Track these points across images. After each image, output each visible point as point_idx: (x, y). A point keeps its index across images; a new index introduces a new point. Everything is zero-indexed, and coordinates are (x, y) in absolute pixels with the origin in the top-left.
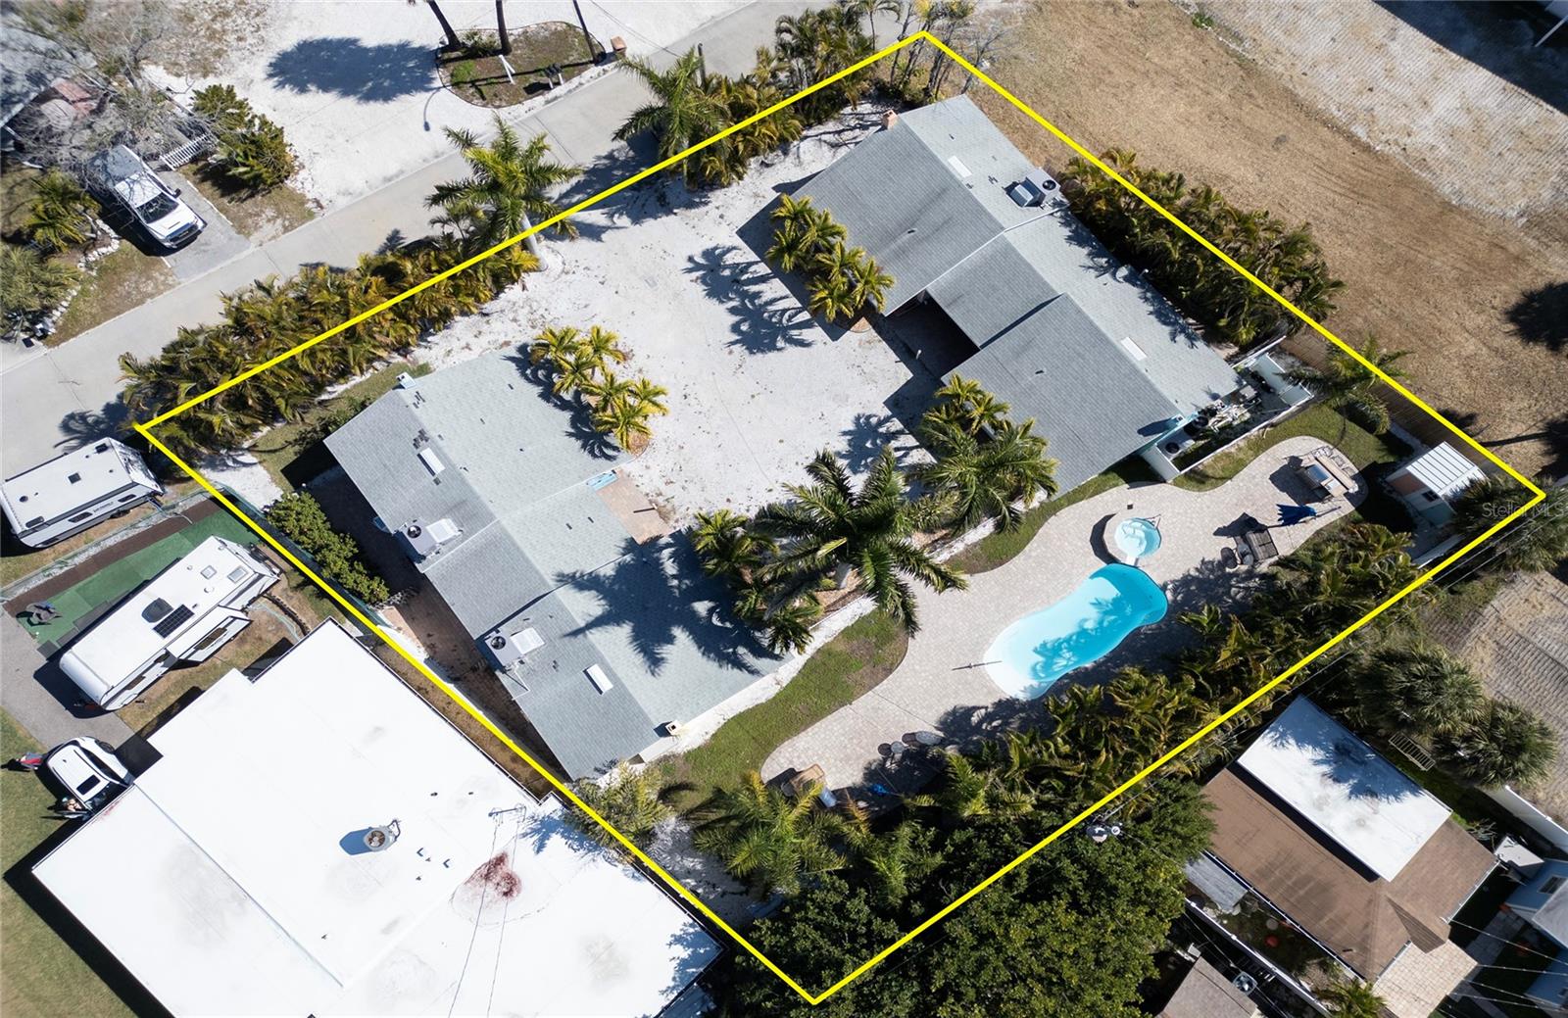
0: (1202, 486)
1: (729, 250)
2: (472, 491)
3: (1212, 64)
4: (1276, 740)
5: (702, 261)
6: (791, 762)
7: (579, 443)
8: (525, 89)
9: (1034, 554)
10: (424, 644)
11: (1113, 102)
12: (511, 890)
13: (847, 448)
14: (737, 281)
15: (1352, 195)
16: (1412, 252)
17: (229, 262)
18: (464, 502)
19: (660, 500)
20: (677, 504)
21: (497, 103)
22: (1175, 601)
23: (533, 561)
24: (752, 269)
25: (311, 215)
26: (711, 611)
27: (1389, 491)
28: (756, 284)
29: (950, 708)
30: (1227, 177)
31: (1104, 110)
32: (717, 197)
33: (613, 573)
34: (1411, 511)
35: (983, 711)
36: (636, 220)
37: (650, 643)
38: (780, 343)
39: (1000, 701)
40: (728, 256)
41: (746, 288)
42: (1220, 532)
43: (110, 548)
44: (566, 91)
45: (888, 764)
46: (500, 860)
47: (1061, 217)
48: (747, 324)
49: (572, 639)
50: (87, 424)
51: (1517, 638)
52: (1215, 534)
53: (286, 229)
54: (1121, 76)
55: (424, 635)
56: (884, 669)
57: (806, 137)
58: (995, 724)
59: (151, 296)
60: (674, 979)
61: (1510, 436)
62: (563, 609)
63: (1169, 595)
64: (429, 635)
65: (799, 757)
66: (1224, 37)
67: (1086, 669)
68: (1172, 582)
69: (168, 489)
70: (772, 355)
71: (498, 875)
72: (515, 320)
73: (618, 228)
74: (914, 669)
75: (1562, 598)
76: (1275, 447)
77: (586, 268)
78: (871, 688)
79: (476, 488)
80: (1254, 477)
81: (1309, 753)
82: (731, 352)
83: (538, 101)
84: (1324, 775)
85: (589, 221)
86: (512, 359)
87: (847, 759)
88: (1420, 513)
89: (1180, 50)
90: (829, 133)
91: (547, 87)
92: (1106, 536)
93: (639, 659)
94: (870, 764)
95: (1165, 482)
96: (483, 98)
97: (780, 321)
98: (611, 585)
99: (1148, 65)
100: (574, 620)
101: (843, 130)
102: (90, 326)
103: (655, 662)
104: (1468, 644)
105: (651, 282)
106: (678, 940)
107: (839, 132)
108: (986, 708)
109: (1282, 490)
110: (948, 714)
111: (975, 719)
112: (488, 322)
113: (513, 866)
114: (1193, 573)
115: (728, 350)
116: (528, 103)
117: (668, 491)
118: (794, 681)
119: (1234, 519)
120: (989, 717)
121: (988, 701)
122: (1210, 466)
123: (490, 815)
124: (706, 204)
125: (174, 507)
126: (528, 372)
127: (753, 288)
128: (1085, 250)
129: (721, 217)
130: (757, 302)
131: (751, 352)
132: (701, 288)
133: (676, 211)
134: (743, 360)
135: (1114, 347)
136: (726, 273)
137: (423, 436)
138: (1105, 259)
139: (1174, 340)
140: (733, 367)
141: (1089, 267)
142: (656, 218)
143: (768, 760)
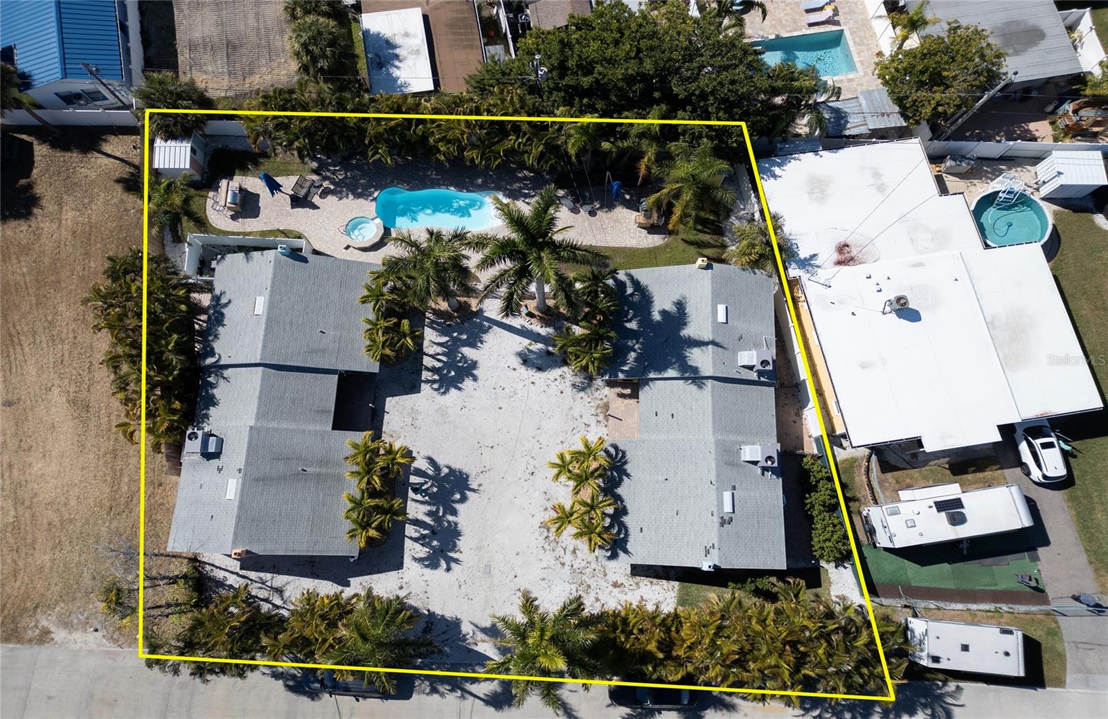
1: (420, 560)
2: (717, 466)
4: (406, 87)
5: (443, 564)
6: (646, 237)
7: (626, 467)
12: (844, 246)
13: (466, 379)
14: (433, 532)
18: (727, 464)
19: (601, 418)
20: (593, 409)
22: (376, 190)
24: (417, 535)
26: (630, 321)
28: (423, 522)
35: (527, 200)
36: (456, 624)
37: (678, 317)
38: (446, 471)
40: (422, 555)
41: (432, 523)
42: (315, 207)
45: (597, 206)
46: (839, 263)
48: (454, 498)
49: (721, 342)
51: (232, 76)
52: (319, 208)
54: (47, 516)
58: (527, 191)
62: (714, 362)
63: (376, 194)
65: (640, 237)
67: (455, 187)
68: (367, 200)
70: (456, 465)
71: (845, 255)
73: (476, 626)
79: (713, 465)
80: (265, 223)
82: (480, 485)
84: (401, 61)
87: (615, 221)
92: (376, 242)
94: (607, 212)
97: (431, 486)
103: (682, 305)
105: (488, 570)
113: (835, 256)
114: (351, 197)
115: (481, 488)
123: (830, 287)
127: (428, 520)
128: (215, 391)
129: (401, 588)
130: (434, 509)
131: (468, 476)
132: (462, 543)
133: (426, 612)
134: (477, 475)
135: (268, 313)
136: (435, 543)
137: (723, 522)
138: (209, 379)
139: (230, 302)
140: (487, 475)
141: (224, 378)
142: (443, 616)
143: (657, 245)
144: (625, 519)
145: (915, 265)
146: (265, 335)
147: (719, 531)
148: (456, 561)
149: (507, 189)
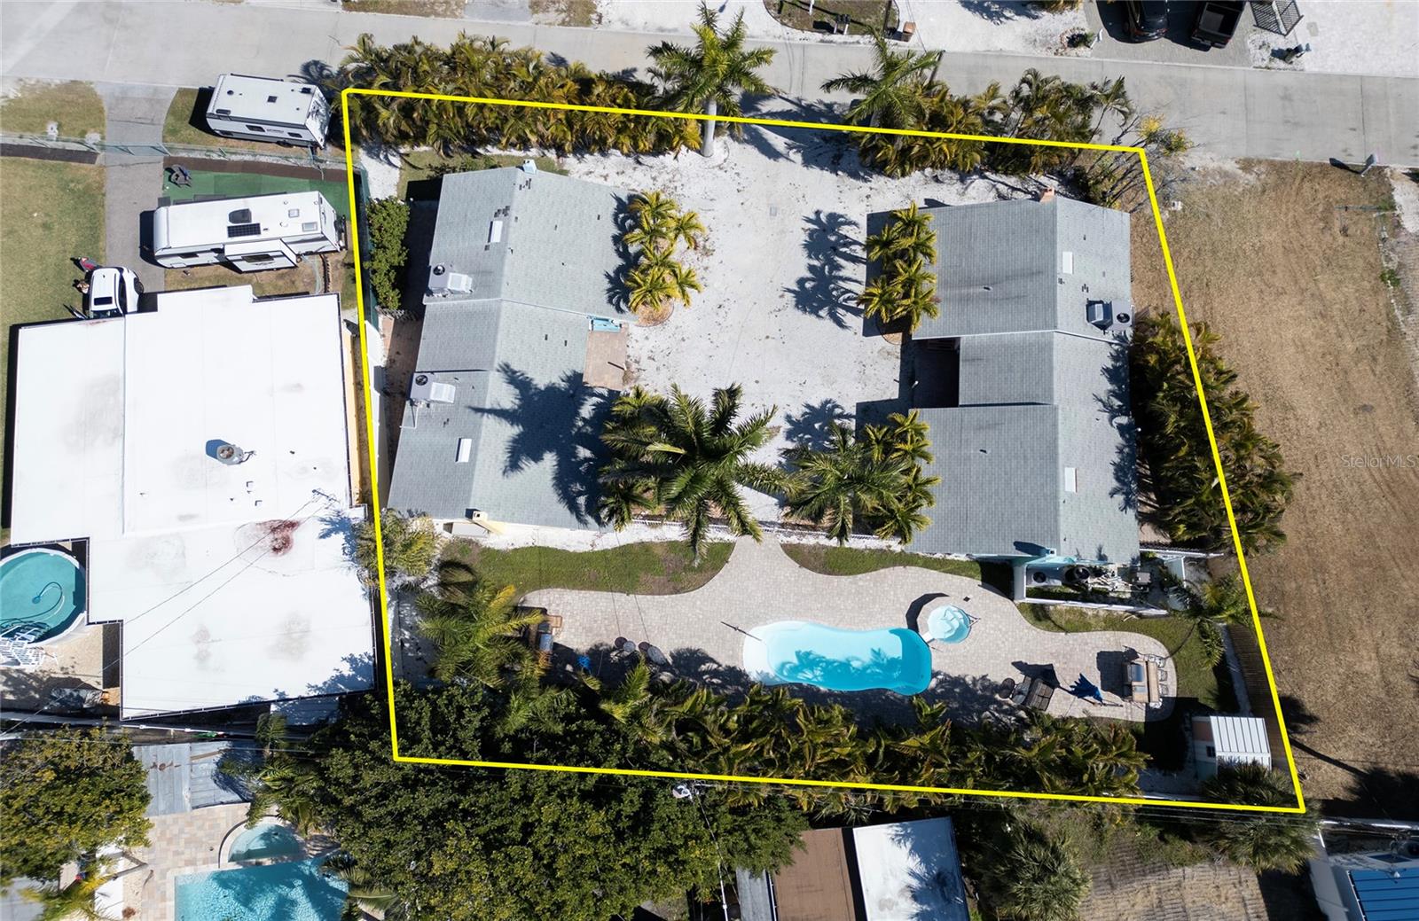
0: (1038, 622)
1: (850, 223)
2: (502, 269)
3: (1367, 316)
4: (897, 835)
5: (823, 218)
6: (550, 605)
7: (609, 286)
8: (815, 22)
9: (861, 583)
10: (389, 356)
11: (1255, 295)
12: (280, 549)
13: (799, 417)
14: (835, 250)
15: (1384, 487)
16: (1392, 563)
17: (506, 22)
18: (490, 273)
19: (634, 367)
20: (642, 376)
21: (786, 21)
22: (933, 690)
23: (498, 343)
24: (853, 247)
25: (588, 23)
26: (586, 460)
27: (1187, 729)
28: (847, 260)
29: (694, 646)
30: (1293, 408)
31: (1241, 296)
32: (878, 181)
33: (543, 388)
34: (1189, 754)
35: (715, 666)
36: (807, 162)
37: (522, 451)
38: (823, 313)
39: (734, 668)
40: (846, 227)
41: (836, 258)
42: (1019, 665)
43: (259, 163)
44: (842, 41)
45: (614, 653)
46: (292, 525)
47: (1117, 351)
48: (812, 284)
49: (473, 412)
50: (321, 74)
51: (1181, 909)
52: (1014, 664)
53: (563, 23)
54: (1279, 281)
55: (395, 350)
56: (674, 588)
57: (986, 177)
58: (715, 681)
59: (437, 15)
60: (325, 683)
61: (1331, 756)
62: (485, 387)
63: (933, 683)
64: (398, 353)
65: (558, 605)
66: (1397, 302)
67: (819, 690)
68: (945, 675)
69: (330, 148)
70: (809, 317)
71: (281, 535)
72: (654, 179)
73: (787, 159)
74: (695, 603)
75: (1249, 907)
76: (1126, 633)
77: (738, 174)
78: (652, 594)
79: (506, 269)
80: (1087, 644)
81: (914, 863)
82: (782, 296)
83: (818, 36)
84: (909, 887)
85: (771, 142)
86: (618, 199)
87: (590, 630)
88: (1195, 761)
89: (1349, 289)
90: (1006, 185)
91: (831, 30)
92: (925, 606)
93: (503, 457)
94: (602, 645)
95: (1012, 600)
96: (779, 12)
97: (839, 297)
98: (534, 394)
99: (1312, 285)
100: (484, 400)
101: (1019, 190)
102: (382, 11)
103: (514, 465)
104: (1135, 885)
105: (773, 212)
106: (352, 660)
107: (1014, 189)
108: (720, 665)
109: (1099, 669)
110: (689, 650)
111: (703, 667)
112: (635, 169)
113: (296, 536)
114: (969, 680)
115: (781, 293)
116: (808, 34)
117: (645, 363)
118: (605, 552)
119: (1039, 663)
120: (715, 673)
121: (725, 661)
122: (1060, 613)
123: (314, 491)
124: (866, 181)
125: (321, 161)
126: (621, 216)
127: (841, 261)
128: (1110, 387)
129: (868, 197)
130: (834, 273)
131: (797, 306)
132: (804, 237)
133: (840, 173)
134: (785, 308)
135: (1057, 468)
136: (833, 238)
137: (506, 211)
138: (1120, 403)
139: (1112, 494)
140: (774, 307)
141: (1101, 400)
142: (822, 169)
143: (536, 592)
144: (616, 232)
145: (191, 517)
146: (1056, 439)
147: (512, 202)
148: (809, 220)
149: (743, 685)
